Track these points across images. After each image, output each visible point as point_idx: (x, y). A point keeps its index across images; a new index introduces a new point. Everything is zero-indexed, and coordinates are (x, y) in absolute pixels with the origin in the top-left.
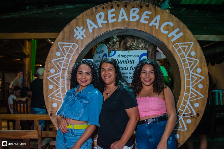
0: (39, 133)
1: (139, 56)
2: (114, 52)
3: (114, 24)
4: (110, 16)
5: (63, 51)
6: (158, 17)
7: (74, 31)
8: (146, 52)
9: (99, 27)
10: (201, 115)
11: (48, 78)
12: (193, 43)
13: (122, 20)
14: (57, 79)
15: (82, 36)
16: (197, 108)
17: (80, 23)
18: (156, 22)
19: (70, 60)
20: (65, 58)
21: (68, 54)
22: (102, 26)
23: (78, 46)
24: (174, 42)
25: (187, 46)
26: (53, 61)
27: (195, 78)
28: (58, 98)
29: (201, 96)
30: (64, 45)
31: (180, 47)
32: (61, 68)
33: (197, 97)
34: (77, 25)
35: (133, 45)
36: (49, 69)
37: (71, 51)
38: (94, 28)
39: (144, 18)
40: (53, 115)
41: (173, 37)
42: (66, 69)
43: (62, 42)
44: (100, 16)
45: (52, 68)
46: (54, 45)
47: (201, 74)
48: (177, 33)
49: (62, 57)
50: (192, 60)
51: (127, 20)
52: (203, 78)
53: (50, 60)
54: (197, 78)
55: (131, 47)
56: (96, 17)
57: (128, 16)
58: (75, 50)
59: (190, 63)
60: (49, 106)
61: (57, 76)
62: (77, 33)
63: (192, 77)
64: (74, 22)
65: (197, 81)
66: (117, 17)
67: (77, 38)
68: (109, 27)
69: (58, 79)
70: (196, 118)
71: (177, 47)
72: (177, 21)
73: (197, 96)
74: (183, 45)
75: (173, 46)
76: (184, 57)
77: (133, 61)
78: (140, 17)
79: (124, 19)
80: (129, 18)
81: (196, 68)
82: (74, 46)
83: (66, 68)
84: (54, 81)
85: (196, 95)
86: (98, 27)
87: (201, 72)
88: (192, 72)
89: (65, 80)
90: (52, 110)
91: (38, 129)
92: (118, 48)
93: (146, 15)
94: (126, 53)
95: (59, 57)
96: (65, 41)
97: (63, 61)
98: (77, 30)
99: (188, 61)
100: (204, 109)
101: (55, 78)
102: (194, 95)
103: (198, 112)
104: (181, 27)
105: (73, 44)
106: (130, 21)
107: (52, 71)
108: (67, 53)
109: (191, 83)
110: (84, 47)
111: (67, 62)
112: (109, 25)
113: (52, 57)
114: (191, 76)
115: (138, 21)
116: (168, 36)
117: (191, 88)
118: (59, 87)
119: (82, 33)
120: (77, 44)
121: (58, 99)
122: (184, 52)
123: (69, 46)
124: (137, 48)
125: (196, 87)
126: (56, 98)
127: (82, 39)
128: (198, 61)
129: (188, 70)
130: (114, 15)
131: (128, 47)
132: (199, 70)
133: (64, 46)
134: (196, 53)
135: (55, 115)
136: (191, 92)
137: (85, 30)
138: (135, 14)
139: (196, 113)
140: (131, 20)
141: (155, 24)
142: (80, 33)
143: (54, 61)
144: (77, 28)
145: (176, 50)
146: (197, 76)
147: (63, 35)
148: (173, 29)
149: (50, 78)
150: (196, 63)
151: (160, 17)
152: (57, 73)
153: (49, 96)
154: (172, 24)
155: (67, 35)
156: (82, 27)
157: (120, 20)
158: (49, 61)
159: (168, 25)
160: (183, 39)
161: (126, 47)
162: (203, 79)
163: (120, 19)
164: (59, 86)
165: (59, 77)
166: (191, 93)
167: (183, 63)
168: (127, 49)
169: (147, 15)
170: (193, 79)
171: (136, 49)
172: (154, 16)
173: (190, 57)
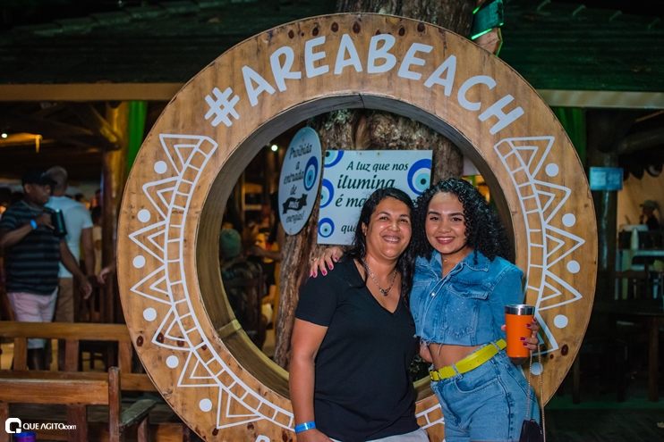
0: (112, 390)
1: (409, 167)
2: (336, 152)
3: (321, 82)
4: (310, 58)
5: (175, 158)
6: (451, 62)
7: (205, 101)
8: (427, 155)
9: (277, 89)
10: (574, 350)
11: (131, 236)
12: (552, 139)
13: (345, 69)
14: (156, 239)
15: (230, 117)
16: (562, 329)
17: (224, 78)
18: (444, 75)
19: (194, 184)
20: (180, 178)
21: (188, 168)
22: (287, 87)
23: (216, 145)
24: (499, 136)
25: (536, 149)
26: (145, 187)
27: (558, 244)
28: (160, 295)
29: (575, 297)
30: (176, 141)
31: (515, 150)
32: (167, 209)
33: (562, 298)
34: (215, 84)
35: (391, 133)
36: (134, 211)
37: (197, 160)
38: (264, 92)
39: (411, 65)
40: (145, 342)
41: (495, 120)
42: (182, 212)
43: (171, 133)
44: (282, 59)
45: (143, 207)
46: (149, 141)
47: (575, 230)
48: (507, 110)
49: (172, 176)
50: (548, 189)
51: (359, 68)
52: (582, 241)
53: (136, 185)
54: (562, 243)
55: (385, 141)
56: (269, 61)
57: (364, 58)
58: (208, 157)
59: (543, 199)
60: (135, 316)
61: (156, 230)
62: (213, 107)
63: (548, 239)
64: (206, 74)
65: (562, 251)
66: (330, 60)
67: (215, 123)
68: (309, 91)
69: (159, 240)
70: (558, 360)
71: (505, 149)
72: (506, 73)
73: (563, 293)
74: (522, 143)
75: (495, 147)
76: (527, 180)
77: (391, 182)
78: (399, 62)
79: (352, 67)
80: (365, 66)
81: (562, 213)
82: (205, 146)
83: (181, 208)
84: (148, 244)
85: (559, 293)
86: (274, 91)
87: (577, 225)
88: (549, 223)
89: (178, 243)
90: (141, 329)
91: (111, 378)
92: (348, 144)
93: (415, 56)
94: (371, 157)
95: (163, 177)
96: (181, 130)
97: (175, 189)
98: (215, 99)
99: (536, 193)
100: (581, 334)
101: (150, 238)
102: (553, 293)
103: (565, 343)
104: (519, 90)
105: (202, 138)
106: (369, 72)
107: (144, 216)
108: (185, 166)
109: (546, 256)
110: (234, 146)
111: (186, 190)
112: (308, 86)
113: (144, 176)
114: (545, 235)
115: (392, 73)
116: (480, 117)
117: (545, 272)
118: (163, 264)
119: (230, 107)
120: (215, 139)
121: (160, 298)
122: (527, 164)
123: (192, 143)
124: (404, 143)
125: (561, 270)
126: (153, 293)
127: (229, 123)
128: (569, 191)
129: (536, 219)
130: (322, 55)
131: (376, 139)
132: (569, 220)
133: (177, 143)
134: (562, 167)
135: (150, 343)
136: (543, 283)
137: (236, 98)
138: (383, 53)
139: (559, 345)
140: (372, 69)
141: (441, 82)
142: (222, 107)
143: (148, 189)
144: (216, 91)
145: (503, 159)
146: (562, 238)
147: (175, 114)
148: (496, 96)
149: (138, 237)
150: (562, 197)
151: (458, 60)
152: (156, 222)
153: (133, 289)
154: (490, 83)
155: (186, 111)
156: (229, 91)
157: (338, 71)
158: (134, 187)
159: (479, 86)
160: (525, 127)
161: (371, 140)
162: (582, 246)
163: (340, 65)
164: (163, 259)
165: (163, 235)
166: (545, 287)
167: (521, 199)
168: (373, 145)
169: (420, 55)
170: (550, 244)
171: (401, 147)
172: (438, 58)
173: (543, 180)
